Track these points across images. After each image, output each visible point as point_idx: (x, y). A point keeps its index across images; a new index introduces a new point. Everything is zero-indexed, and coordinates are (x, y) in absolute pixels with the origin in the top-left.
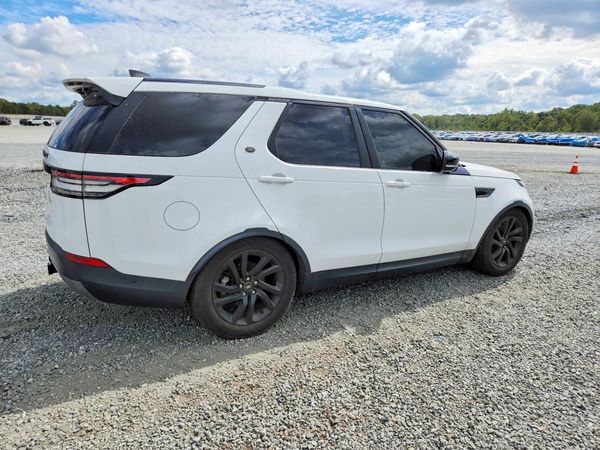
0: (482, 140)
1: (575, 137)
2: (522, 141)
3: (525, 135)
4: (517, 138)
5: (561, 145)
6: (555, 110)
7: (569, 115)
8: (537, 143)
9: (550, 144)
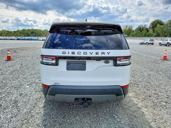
0: (4, 39)
1: (33, 38)
2: (18, 39)
3: (19, 37)
4: (17, 39)
5: (30, 40)
6: (18, 30)
7: (22, 32)
8: (23, 40)
9: (27, 40)
